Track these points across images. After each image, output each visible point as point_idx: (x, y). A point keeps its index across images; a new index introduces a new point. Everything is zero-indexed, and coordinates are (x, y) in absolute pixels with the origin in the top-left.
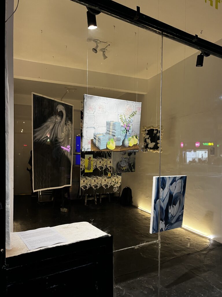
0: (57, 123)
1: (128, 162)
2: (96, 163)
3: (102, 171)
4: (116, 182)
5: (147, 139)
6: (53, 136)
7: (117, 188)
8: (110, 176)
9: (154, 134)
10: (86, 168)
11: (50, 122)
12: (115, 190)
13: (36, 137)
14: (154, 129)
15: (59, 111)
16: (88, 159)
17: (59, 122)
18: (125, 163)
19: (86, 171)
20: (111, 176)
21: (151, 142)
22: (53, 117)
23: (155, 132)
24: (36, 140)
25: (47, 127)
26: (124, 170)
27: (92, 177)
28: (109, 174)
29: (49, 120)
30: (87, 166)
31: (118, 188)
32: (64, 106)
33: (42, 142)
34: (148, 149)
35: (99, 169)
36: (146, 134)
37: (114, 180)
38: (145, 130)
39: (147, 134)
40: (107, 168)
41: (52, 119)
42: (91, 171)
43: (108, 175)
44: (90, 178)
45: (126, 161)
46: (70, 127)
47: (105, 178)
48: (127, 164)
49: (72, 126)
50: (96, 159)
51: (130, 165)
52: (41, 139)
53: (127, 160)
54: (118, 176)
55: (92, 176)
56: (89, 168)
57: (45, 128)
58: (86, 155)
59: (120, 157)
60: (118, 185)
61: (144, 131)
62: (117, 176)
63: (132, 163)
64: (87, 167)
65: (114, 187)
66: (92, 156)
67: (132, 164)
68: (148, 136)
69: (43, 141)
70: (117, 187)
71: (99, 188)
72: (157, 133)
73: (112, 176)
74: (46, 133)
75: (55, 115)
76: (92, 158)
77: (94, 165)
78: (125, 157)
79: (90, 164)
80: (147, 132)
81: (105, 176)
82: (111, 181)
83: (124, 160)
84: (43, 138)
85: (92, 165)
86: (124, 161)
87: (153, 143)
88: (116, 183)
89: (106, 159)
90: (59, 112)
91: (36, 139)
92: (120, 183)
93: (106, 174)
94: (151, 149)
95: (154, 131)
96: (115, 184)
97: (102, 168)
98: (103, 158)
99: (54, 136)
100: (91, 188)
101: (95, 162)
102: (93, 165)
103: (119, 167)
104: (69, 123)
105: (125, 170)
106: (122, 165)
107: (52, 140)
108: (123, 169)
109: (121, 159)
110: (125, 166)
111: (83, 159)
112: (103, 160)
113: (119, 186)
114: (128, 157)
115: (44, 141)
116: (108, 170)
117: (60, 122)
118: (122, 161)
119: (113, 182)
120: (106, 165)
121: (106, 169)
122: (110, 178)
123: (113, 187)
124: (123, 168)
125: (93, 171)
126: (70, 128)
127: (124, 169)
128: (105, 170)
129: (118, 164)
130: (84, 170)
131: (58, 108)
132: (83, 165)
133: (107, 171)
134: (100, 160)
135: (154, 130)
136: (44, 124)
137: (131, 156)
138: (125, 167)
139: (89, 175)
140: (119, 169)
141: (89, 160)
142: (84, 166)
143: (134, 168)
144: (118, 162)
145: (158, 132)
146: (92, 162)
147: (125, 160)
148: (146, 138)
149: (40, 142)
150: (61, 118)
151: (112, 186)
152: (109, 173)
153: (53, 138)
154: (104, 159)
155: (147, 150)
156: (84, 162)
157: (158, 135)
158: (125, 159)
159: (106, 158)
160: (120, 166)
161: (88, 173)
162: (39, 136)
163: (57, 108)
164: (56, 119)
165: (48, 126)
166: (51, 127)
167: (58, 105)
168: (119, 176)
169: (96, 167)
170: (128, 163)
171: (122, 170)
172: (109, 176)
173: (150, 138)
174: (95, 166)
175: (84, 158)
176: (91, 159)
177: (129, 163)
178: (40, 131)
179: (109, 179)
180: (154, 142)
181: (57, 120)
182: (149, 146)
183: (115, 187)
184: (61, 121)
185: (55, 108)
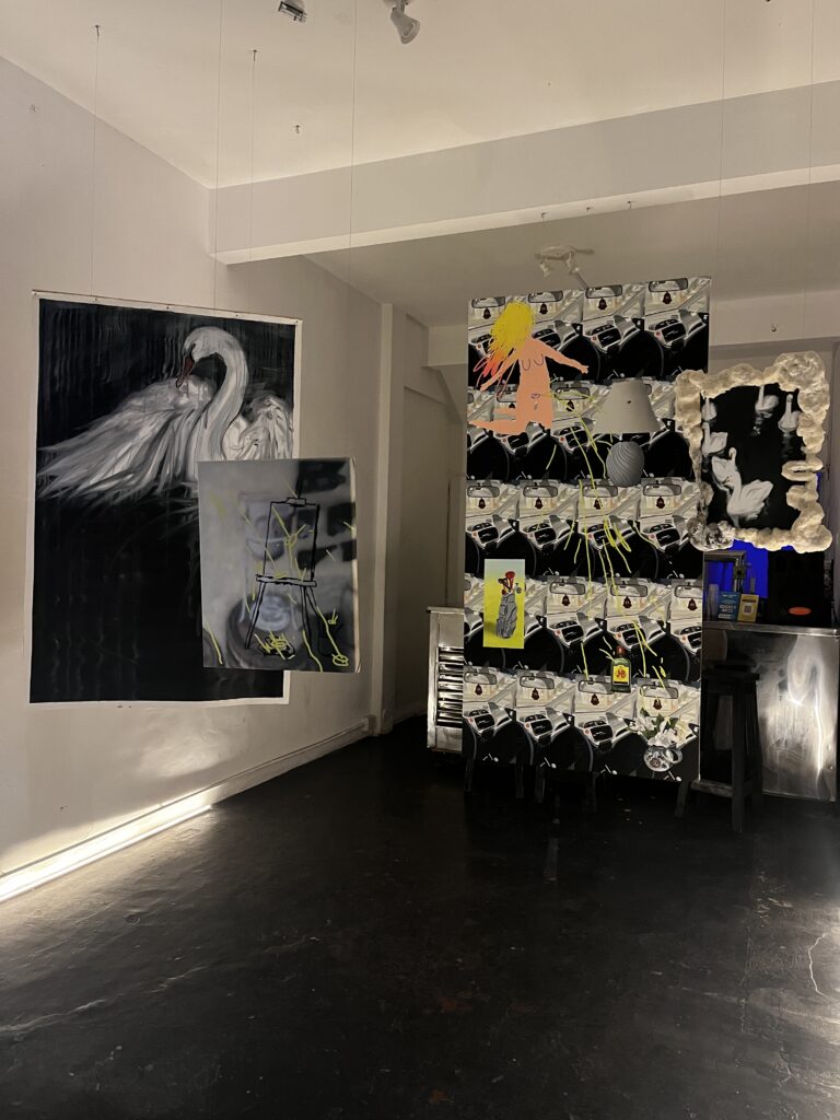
0: (185, 411)
1: (301, 608)
2: (540, 603)
3: (576, 646)
4: (660, 719)
5: (714, 459)
6: (159, 472)
7: (668, 753)
8: (626, 680)
9: (759, 421)
10: (489, 625)
11: (141, 409)
12: (655, 762)
13: (52, 478)
14: (756, 389)
15: (196, 358)
16: (501, 581)
17: (196, 408)
18: (280, 612)
19: (490, 641)
20: (633, 682)
21: (745, 481)
22: (156, 387)
23: (764, 404)
24: (56, 492)
25: (118, 434)
26: (274, 651)
27: (520, 673)
28: (615, 669)
29: (136, 402)
30: (492, 616)
31: (680, 754)
32: (234, 334)
33: (90, 498)
34: (723, 526)
35: (561, 636)
36: (707, 426)
37: (649, 707)
38: (703, 402)
39: (716, 426)
40: (605, 633)
41: (153, 398)
42: (517, 642)
43: (609, 673)
44: (509, 679)
45: (285, 600)
46: (281, 427)
47: (597, 688)
48: (297, 621)
49: (287, 420)
50: (539, 585)
51: (313, 625)
52: (81, 488)
53: (295, 595)
54: (674, 684)
55: (519, 668)
56: (504, 629)
57: (110, 436)
58: (487, 562)
59: (247, 570)
60: (675, 739)
61: (687, 408)
62: (668, 687)
63: (328, 617)
64: (494, 621)
65: (650, 743)
66: (518, 565)
67: (333, 622)
68: (719, 441)
69: (96, 496)
70: (673, 749)
71: (559, 736)
72: (778, 411)
73: (640, 681)
74: (113, 461)
75: (174, 376)
76: (520, 578)
77: (533, 611)
78: (278, 576)
79: (508, 608)
80: (711, 412)
81: (594, 677)
82: (630, 706)
83: (270, 594)
84: (92, 482)
85: (520, 614)
86: (276, 599)
87: (756, 484)
88: (663, 725)
89: (598, 586)
90: (202, 360)
91: (56, 485)
92: (692, 726)
93: (601, 667)
94: (744, 523)
95: (756, 399)
96: (656, 731)
97: (574, 631)
98: (580, 580)
99: (167, 471)
100: (513, 729)
101: (536, 597)
102: (526, 614)
103: (244, 632)
104: (272, 408)
105: (286, 653)
106: (261, 624)
107: (156, 487)
108: (268, 648)
109: (254, 587)
110: (283, 631)
111: (475, 581)
112: (581, 590)
113: (681, 741)
114: (303, 575)
115: (102, 494)
116: (615, 643)
117: (206, 408)
118: (259, 600)
119: (640, 717)
120: (597, 620)
121: (599, 636)
122: (624, 688)
123: (648, 747)
124: (266, 639)
125: (528, 642)
126: (278, 432)
127: (278, 645)
128: (596, 642)
129: (235, 612)
130: (479, 635)
131: (193, 346)
132: (477, 609)
133: (607, 649)
134: (567, 589)
135: (752, 393)
136: (100, 423)
137: (320, 570)
138: (283, 638)
139: (507, 661)
140: (247, 646)
141: (505, 585)
142: (481, 615)
143: (347, 648)
144: (236, 601)
145: (789, 405)
146: (521, 600)
147: (276, 595)
148: (711, 456)
149: (81, 498)
150: (210, 385)
151: (634, 736)
152: (616, 661)
153: (157, 479)
154: (590, 585)
155: (719, 535)
156: (481, 594)
157: (787, 422)
158: (282, 588)
159: (598, 576)
160: (252, 628)
161: (499, 649)
162: (74, 476)
163: (187, 345)
164: (180, 394)
165: (129, 429)
166: (147, 431)
167: (192, 329)
168: (682, 689)
169: (544, 623)
170: (299, 615)
171: (265, 653)
172: (615, 679)
173: (733, 451)
174: (538, 618)
175: (480, 574)
176: (515, 580)
177: (311, 611)
178: (77, 453)
179: (620, 696)
180: (763, 480)
181: (183, 401)
182: (734, 507)
183: (658, 744)
184: (211, 402)
185: (175, 348)
